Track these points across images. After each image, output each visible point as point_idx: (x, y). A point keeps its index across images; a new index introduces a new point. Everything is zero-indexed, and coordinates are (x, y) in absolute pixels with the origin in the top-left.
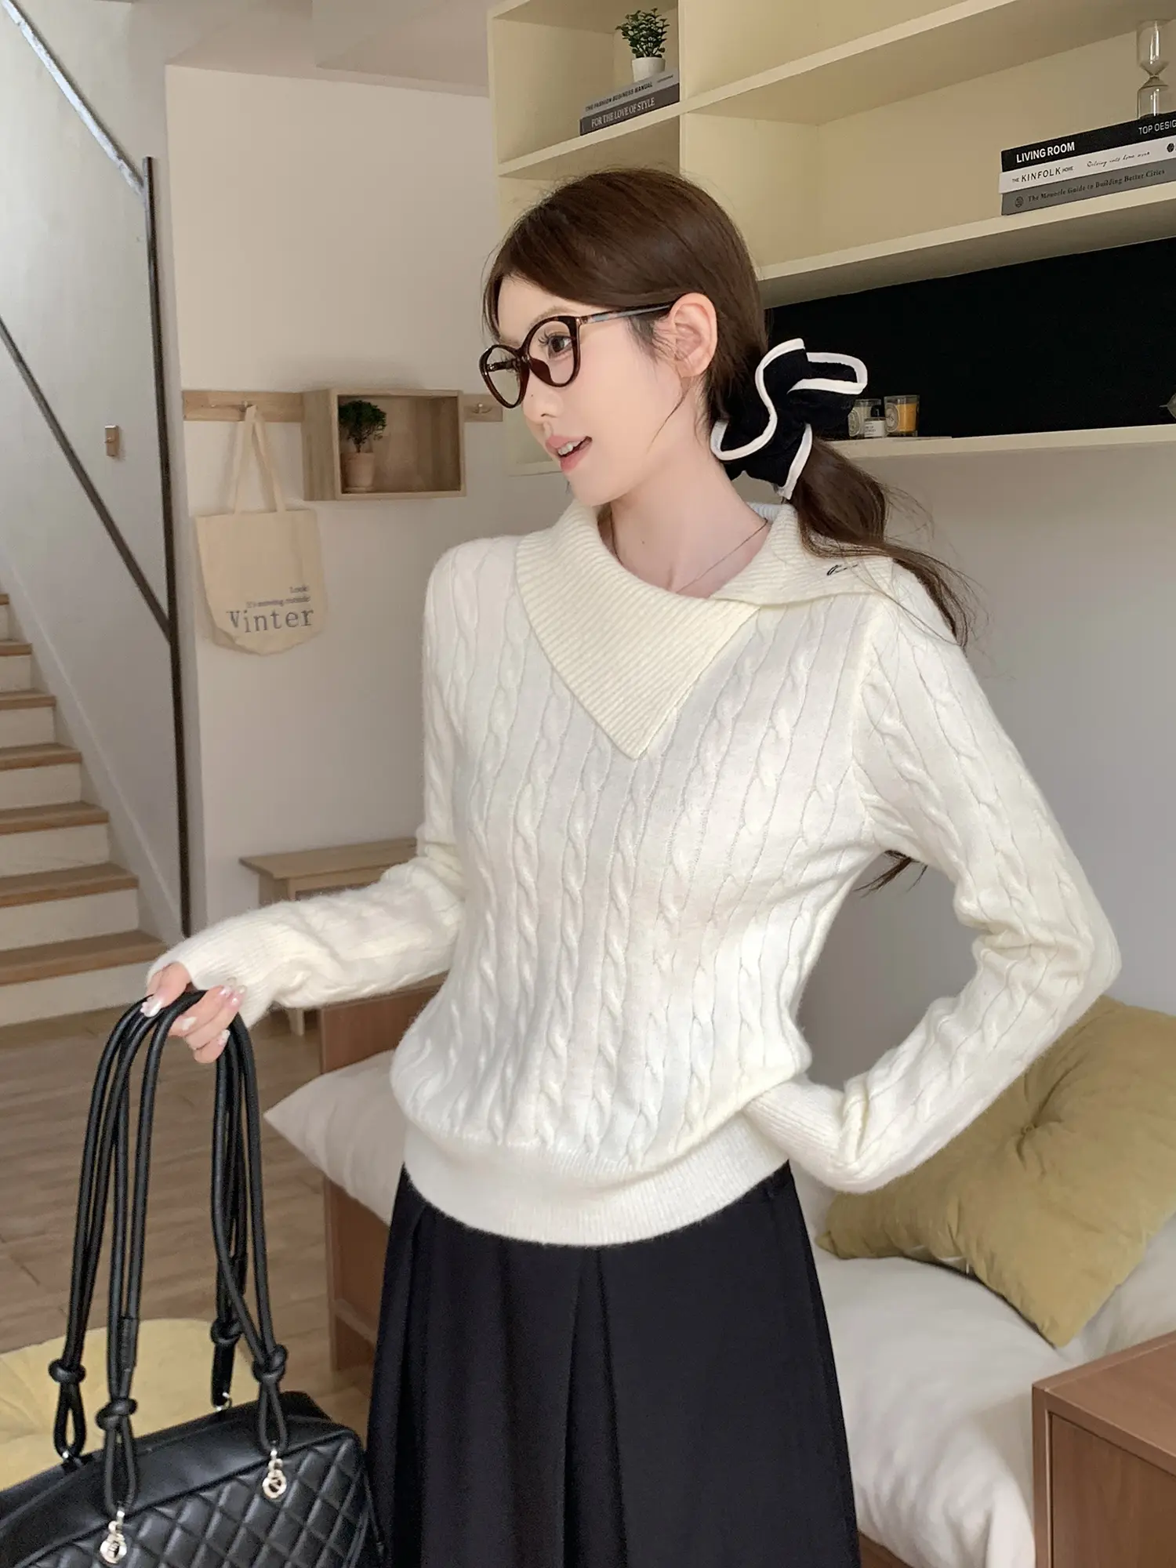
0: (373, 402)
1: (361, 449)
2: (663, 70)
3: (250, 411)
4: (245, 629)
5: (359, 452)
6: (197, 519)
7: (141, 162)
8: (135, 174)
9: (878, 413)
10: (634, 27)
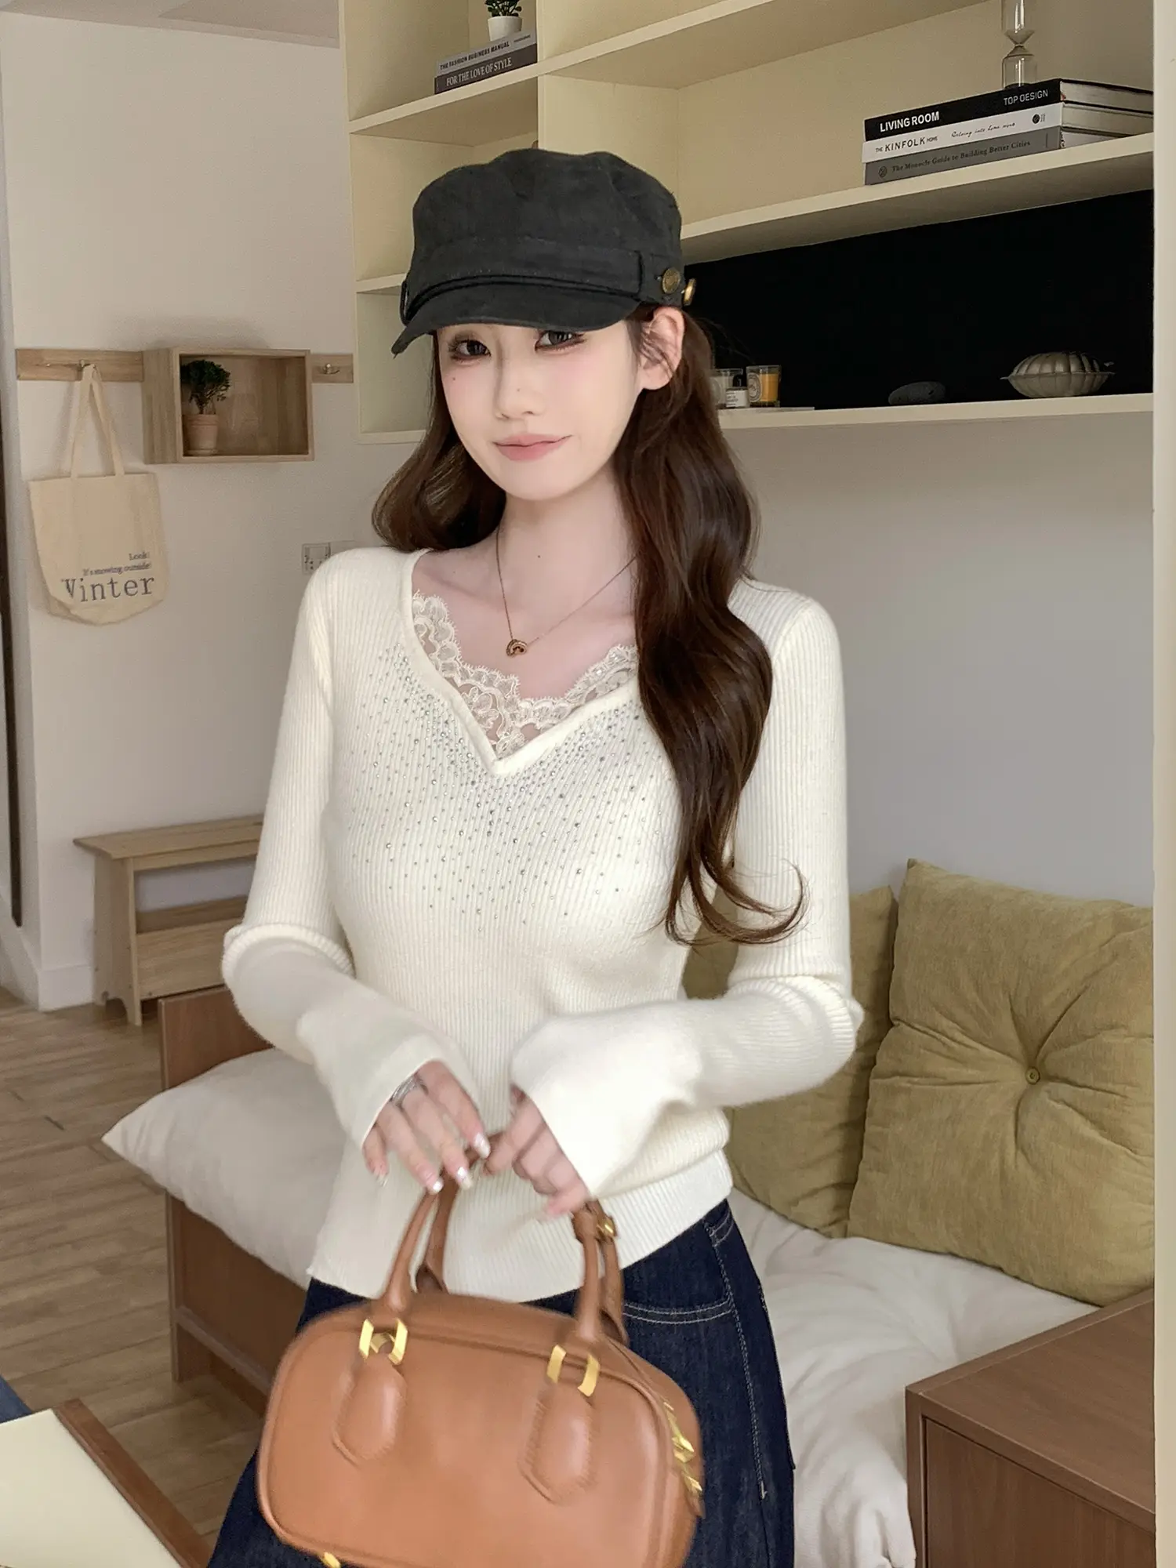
0: (216, 362)
1: (204, 411)
2: (520, 30)
3: (88, 371)
4: (81, 598)
5: (201, 413)
6: (32, 484)
9: (740, 383)
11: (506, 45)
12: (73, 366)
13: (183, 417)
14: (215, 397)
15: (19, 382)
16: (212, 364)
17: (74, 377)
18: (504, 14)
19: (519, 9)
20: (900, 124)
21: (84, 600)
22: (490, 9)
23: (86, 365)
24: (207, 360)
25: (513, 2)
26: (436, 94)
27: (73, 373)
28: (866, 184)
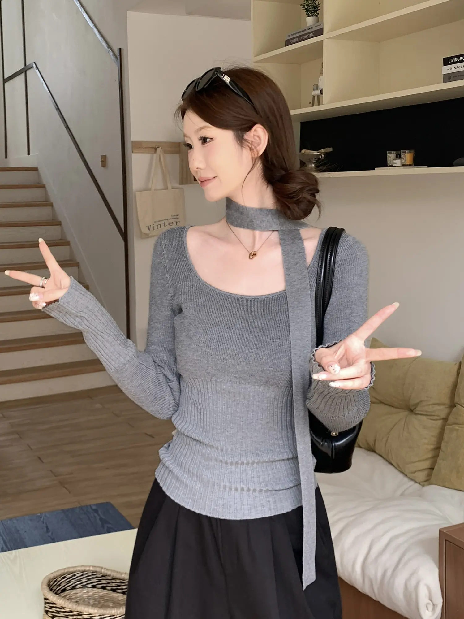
2: (318, 22)
3: (159, 150)
6: (137, 192)
7: (117, 50)
8: (114, 54)
9: (399, 157)
10: (307, 5)
11: (312, 28)
12: (153, 148)
15: (133, 155)
17: (153, 152)
18: (312, 16)
19: (318, 14)
20: (456, 60)
22: (307, 14)
23: (158, 147)
25: (316, 11)
26: (286, 46)
27: (154, 150)
28: (443, 82)
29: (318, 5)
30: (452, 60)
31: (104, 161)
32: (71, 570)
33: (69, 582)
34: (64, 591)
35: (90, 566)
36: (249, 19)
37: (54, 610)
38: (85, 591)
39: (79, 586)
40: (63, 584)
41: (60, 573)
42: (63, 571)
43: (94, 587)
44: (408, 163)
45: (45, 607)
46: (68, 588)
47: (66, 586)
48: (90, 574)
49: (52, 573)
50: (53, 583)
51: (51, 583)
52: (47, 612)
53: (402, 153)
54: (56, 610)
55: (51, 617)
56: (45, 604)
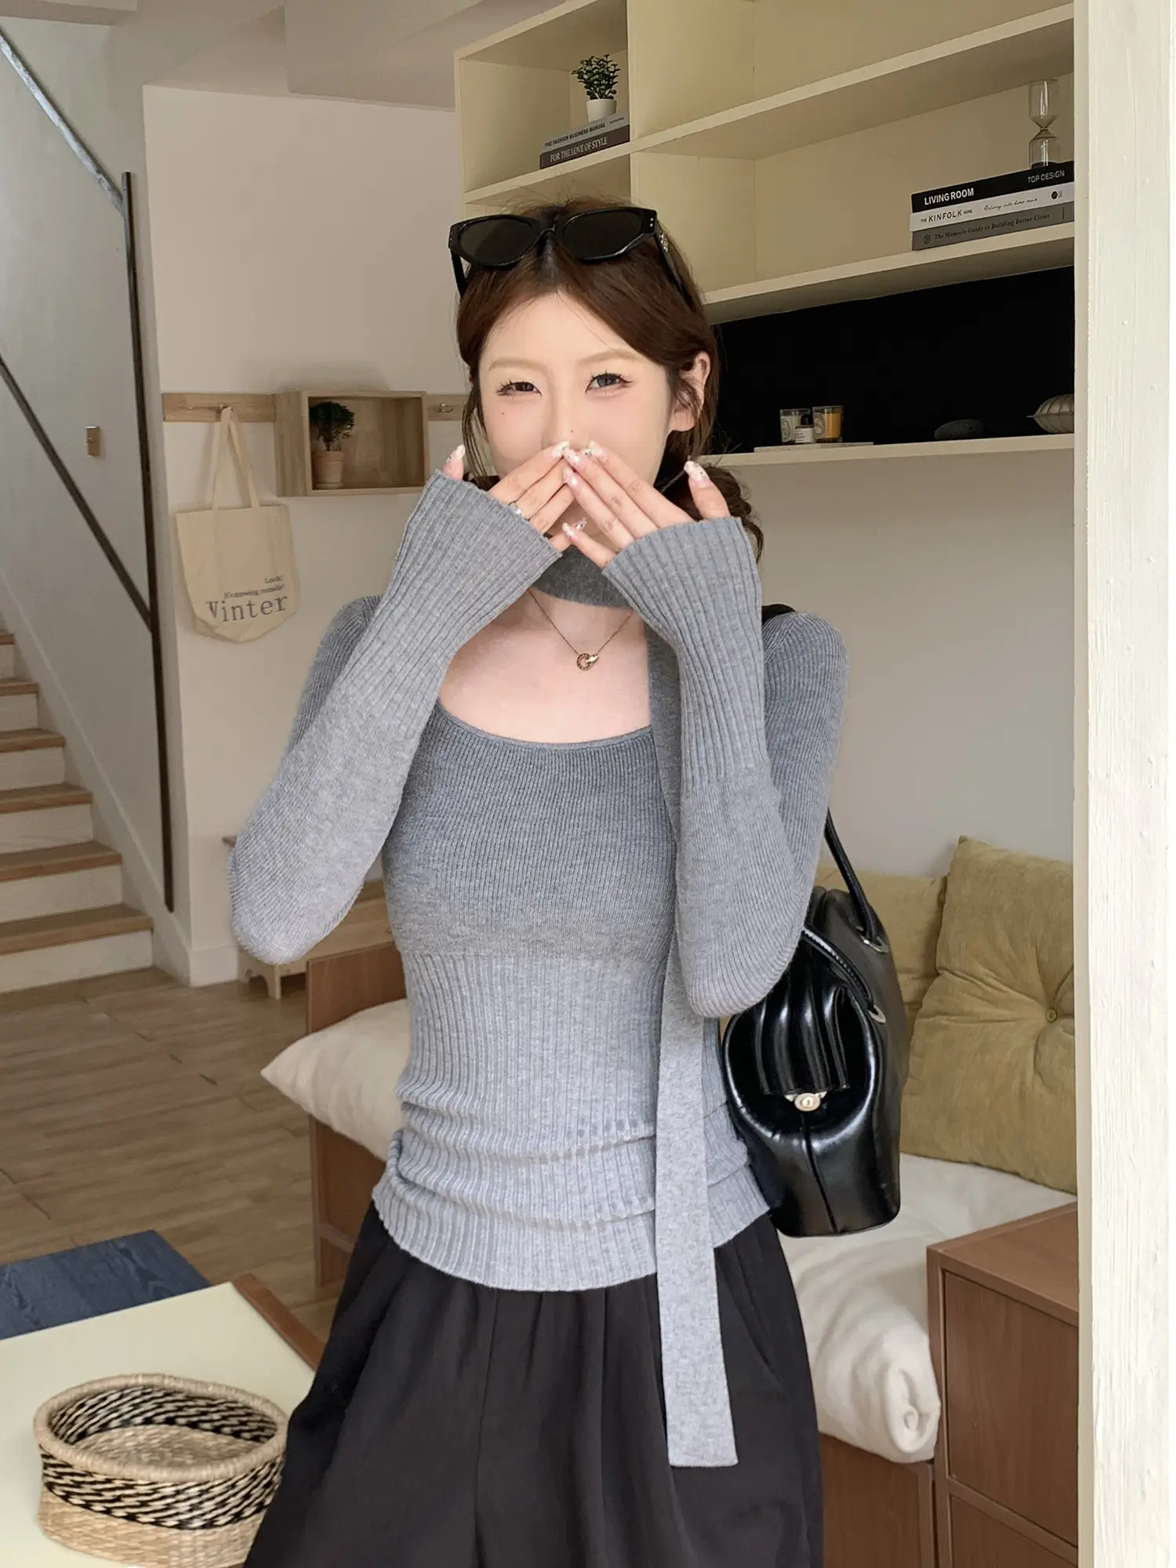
0: (342, 403)
1: (331, 448)
2: (614, 111)
3: (226, 413)
4: (223, 619)
5: (328, 450)
6: (178, 515)
7: (120, 176)
8: (114, 188)
9: (807, 421)
10: (588, 71)
11: (603, 126)
12: (214, 408)
13: (313, 454)
14: (341, 435)
15: (165, 424)
16: (338, 405)
17: (214, 419)
18: (601, 98)
19: (614, 92)
20: (941, 198)
21: (226, 620)
22: (588, 93)
23: (224, 407)
24: (333, 401)
25: (609, 86)
26: (542, 168)
27: (213, 414)
28: (913, 250)
29: (613, 72)
30: (933, 200)
31: (95, 442)
32: (97, 1387)
33: (94, 1415)
34: (83, 1435)
35: (137, 1376)
36: (447, 103)
37: (67, 1480)
38: (129, 1432)
39: (114, 1423)
40: (80, 1421)
41: (73, 1395)
42: (79, 1391)
43: (148, 1421)
44: (829, 435)
45: (46, 1475)
46: (92, 1429)
47: (87, 1425)
48: (138, 1393)
49: (55, 1397)
50: (59, 1420)
51: (54, 1421)
52: (50, 1486)
53: (815, 414)
54: (72, 1481)
55: (62, 1497)
56: (45, 1468)
